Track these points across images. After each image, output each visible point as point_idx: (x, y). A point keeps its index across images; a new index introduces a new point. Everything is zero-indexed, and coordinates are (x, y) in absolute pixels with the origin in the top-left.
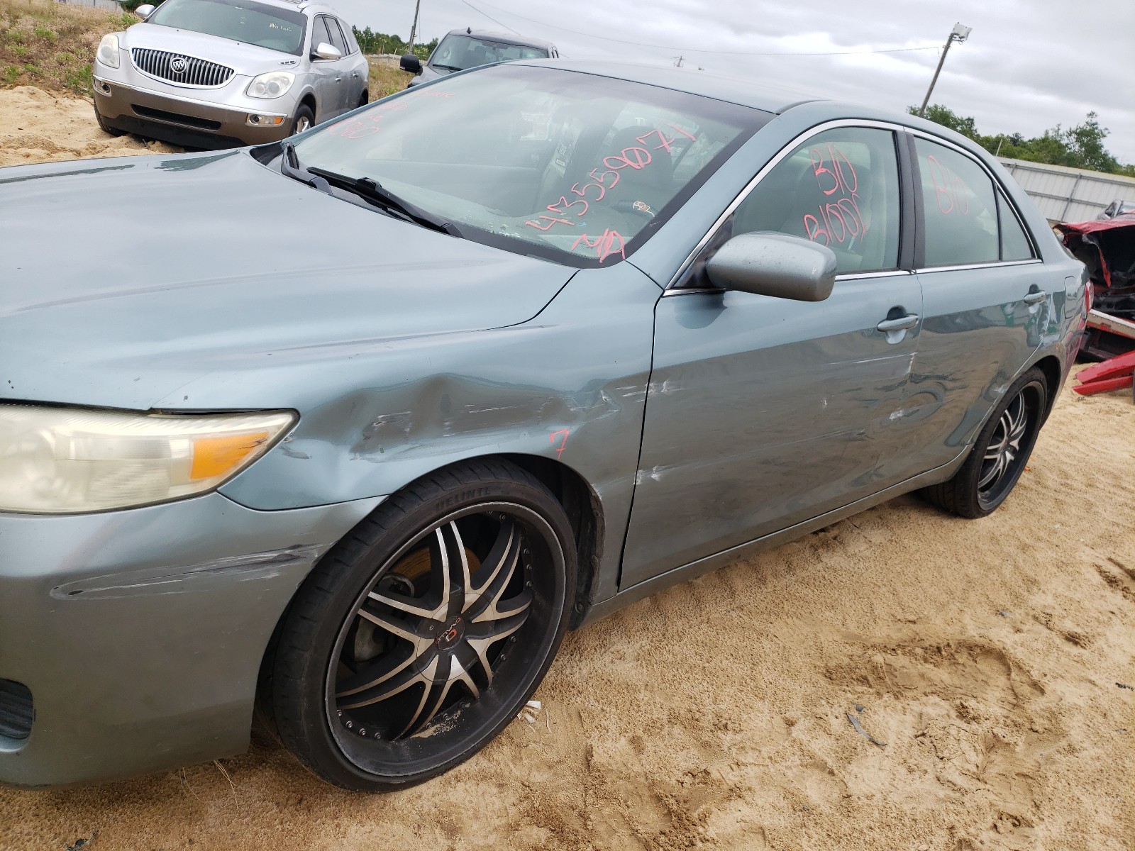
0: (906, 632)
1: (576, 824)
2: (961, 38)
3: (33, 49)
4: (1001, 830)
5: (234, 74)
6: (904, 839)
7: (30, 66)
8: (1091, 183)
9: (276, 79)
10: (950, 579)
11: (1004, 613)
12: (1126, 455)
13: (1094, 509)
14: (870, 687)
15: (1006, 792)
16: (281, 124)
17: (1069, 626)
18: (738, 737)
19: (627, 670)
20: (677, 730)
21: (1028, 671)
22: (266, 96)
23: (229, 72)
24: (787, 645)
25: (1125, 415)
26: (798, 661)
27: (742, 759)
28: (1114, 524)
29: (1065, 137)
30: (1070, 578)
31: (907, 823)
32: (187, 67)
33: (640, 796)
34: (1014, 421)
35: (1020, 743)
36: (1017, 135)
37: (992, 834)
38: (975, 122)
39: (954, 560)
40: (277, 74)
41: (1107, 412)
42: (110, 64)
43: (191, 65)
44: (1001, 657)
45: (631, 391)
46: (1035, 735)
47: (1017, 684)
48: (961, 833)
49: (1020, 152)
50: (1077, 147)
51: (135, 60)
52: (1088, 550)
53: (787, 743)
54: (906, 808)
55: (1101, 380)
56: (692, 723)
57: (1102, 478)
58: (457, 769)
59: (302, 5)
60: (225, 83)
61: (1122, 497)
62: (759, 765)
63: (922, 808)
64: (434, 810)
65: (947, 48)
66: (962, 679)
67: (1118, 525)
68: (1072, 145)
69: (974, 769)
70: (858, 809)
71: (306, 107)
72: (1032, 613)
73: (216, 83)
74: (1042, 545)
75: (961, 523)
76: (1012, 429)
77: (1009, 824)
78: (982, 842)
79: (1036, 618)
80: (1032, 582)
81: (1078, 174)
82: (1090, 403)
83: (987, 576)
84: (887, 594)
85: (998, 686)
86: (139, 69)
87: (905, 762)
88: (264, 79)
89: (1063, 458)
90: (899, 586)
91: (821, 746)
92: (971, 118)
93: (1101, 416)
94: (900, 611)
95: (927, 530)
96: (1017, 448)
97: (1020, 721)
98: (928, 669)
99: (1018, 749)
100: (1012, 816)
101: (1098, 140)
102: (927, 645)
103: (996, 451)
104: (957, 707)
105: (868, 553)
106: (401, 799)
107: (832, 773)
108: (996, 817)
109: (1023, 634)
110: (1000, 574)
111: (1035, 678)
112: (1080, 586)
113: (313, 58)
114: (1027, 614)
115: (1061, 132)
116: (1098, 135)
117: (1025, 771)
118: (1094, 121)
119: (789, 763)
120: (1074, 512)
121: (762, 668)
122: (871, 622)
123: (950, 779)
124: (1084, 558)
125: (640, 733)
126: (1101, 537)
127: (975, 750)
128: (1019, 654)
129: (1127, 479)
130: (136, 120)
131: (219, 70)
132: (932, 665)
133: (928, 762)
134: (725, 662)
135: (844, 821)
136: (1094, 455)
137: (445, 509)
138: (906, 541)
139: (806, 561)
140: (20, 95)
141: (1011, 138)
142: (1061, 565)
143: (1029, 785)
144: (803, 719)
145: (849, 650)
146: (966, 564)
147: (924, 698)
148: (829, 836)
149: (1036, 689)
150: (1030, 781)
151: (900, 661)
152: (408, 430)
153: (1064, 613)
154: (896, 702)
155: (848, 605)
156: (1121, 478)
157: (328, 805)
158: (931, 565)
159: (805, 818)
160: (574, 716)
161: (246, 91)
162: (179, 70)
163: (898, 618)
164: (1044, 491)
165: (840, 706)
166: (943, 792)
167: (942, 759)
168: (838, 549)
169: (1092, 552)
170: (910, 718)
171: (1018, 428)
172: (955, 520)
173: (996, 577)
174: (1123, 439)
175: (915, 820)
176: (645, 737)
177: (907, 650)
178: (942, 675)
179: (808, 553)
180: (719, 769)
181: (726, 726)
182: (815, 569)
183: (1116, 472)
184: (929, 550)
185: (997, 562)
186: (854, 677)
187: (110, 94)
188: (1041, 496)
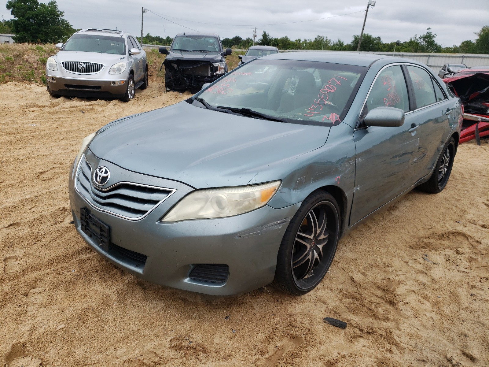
0: (430, 232)
1: (359, 296)
2: (372, 6)
3: (6, 66)
4: (483, 282)
5: (104, 66)
6: (455, 288)
7: (7, 73)
8: (434, 58)
9: (119, 66)
10: (437, 214)
11: (459, 222)
12: (481, 164)
13: (476, 184)
14: (426, 249)
15: (480, 272)
16: (124, 83)
17: (481, 223)
18: (393, 268)
19: (349, 255)
20: (374, 269)
21: (474, 238)
22: (116, 73)
23: (101, 66)
24: (394, 241)
25: (476, 149)
26: (400, 245)
27: (397, 273)
28: (485, 188)
29: (419, 40)
30: (477, 208)
31: (454, 283)
32: (85, 67)
33: (373, 287)
34: (446, 157)
35: (479, 258)
36: (398, 41)
37: (480, 283)
38: (381, 38)
39: (436, 208)
40: (120, 64)
41: (469, 150)
42: (53, 69)
43: (86, 65)
44: (464, 235)
45: (352, 162)
46: (483, 255)
47: (471, 242)
48: (471, 284)
49: (401, 48)
50: (424, 43)
51: (64, 67)
52: (479, 198)
53: (409, 268)
54: (453, 279)
55: (463, 138)
56: (377, 266)
57: (475, 173)
58: (317, 287)
59: (121, 34)
60: (101, 70)
61: (484, 179)
62: (403, 275)
63: (457, 279)
64: (316, 298)
65: (367, 10)
66: (453, 243)
67: (486, 188)
68: (422, 42)
69: (468, 267)
70: (439, 282)
71: (131, 75)
72: (468, 220)
73: (97, 71)
74: (463, 199)
75: (433, 195)
76: (446, 159)
77: (484, 280)
78: (478, 285)
79: (470, 222)
80: (464, 211)
81: (428, 55)
82: (461, 147)
83: (448, 211)
84: (418, 222)
85: (465, 244)
86: (66, 70)
87: (446, 268)
88: (115, 66)
89: (459, 168)
90: (421, 219)
91: (419, 267)
92: (379, 37)
93: (467, 151)
94: (425, 226)
95: (423, 200)
96: (448, 166)
97: (477, 252)
98: (441, 241)
99: (479, 260)
100: (484, 278)
101: (432, 39)
102: (438, 235)
103: (441, 168)
104: (456, 251)
105: (406, 210)
106: (306, 296)
107: (426, 274)
108: (480, 278)
109: (467, 228)
110: (453, 210)
111: (476, 239)
112: (480, 210)
113: (130, 54)
114: (466, 221)
115: (417, 38)
116: (432, 37)
117: (484, 265)
118: (430, 31)
119: (412, 273)
120: (469, 186)
121: (390, 249)
122: (417, 231)
123: (462, 270)
124: (478, 201)
125: (363, 271)
126: (482, 193)
127: (467, 262)
128: (468, 233)
129: (484, 172)
130: (67, 90)
131: (98, 66)
132: (442, 241)
133: (453, 267)
134: (378, 249)
135: (436, 285)
136: (470, 165)
137: (314, 204)
138: (417, 204)
139: (388, 215)
140: (9, 86)
141: (396, 43)
142: (472, 204)
143: (486, 269)
144: (410, 261)
145: (414, 240)
146: (440, 209)
147: (444, 250)
148: (433, 290)
149: (478, 243)
150: (486, 268)
151: (432, 241)
152: (304, 182)
153: (478, 219)
154: (436, 252)
155: (407, 226)
156: (482, 172)
157: (286, 301)
158: (429, 211)
159: (424, 286)
160: (341, 269)
161: (109, 72)
162: (82, 68)
163: (425, 228)
164: (457, 181)
165: (420, 256)
166: (462, 274)
167: (457, 265)
168: (396, 210)
169: (480, 198)
170: (442, 256)
171: (448, 159)
172: (431, 195)
173: (451, 211)
174: (477, 158)
175: (456, 282)
176: (365, 272)
177: (433, 237)
178: (446, 243)
179: (387, 213)
180: (392, 277)
181: (388, 266)
182: (391, 217)
183: (479, 170)
184: (426, 206)
185: (450, 206)
186: (420, 247)
187: (55, 82)
188: (456, 182)
